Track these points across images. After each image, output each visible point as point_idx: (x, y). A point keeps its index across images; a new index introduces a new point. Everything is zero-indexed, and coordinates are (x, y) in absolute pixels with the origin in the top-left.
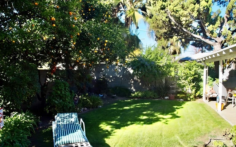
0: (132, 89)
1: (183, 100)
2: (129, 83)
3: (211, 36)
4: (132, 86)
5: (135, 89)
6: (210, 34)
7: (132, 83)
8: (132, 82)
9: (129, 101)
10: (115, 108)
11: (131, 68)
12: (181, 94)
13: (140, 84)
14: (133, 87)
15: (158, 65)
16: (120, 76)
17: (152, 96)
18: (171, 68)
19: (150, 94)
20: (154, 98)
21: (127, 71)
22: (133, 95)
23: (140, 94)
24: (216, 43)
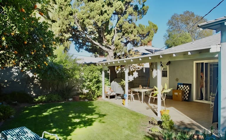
0: (32, 93)
1: (88, 100)
2: (28, 87)
3: (107, 44)
4: (32, 90)
5: (35, 94)
6: (107, 42)
7: (32, 88)
8: (32, 86)
9: (36, 106)
10: (33, 116)
11: (29, 72)
12: (82, 95)
13: (41, 88)
14: (33, 92)
15: (65, 68)
16: (17, 80)
17: (56, 99)
18: (76, 71)
19: (55, 97)
20: (58, 101)
21: (25, 74)
22: (37, 100)
23: (44, 98)
24: (110, 50)
